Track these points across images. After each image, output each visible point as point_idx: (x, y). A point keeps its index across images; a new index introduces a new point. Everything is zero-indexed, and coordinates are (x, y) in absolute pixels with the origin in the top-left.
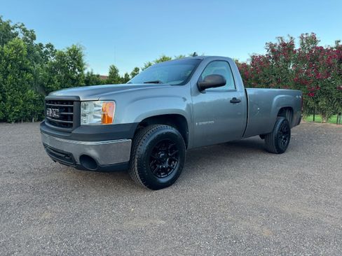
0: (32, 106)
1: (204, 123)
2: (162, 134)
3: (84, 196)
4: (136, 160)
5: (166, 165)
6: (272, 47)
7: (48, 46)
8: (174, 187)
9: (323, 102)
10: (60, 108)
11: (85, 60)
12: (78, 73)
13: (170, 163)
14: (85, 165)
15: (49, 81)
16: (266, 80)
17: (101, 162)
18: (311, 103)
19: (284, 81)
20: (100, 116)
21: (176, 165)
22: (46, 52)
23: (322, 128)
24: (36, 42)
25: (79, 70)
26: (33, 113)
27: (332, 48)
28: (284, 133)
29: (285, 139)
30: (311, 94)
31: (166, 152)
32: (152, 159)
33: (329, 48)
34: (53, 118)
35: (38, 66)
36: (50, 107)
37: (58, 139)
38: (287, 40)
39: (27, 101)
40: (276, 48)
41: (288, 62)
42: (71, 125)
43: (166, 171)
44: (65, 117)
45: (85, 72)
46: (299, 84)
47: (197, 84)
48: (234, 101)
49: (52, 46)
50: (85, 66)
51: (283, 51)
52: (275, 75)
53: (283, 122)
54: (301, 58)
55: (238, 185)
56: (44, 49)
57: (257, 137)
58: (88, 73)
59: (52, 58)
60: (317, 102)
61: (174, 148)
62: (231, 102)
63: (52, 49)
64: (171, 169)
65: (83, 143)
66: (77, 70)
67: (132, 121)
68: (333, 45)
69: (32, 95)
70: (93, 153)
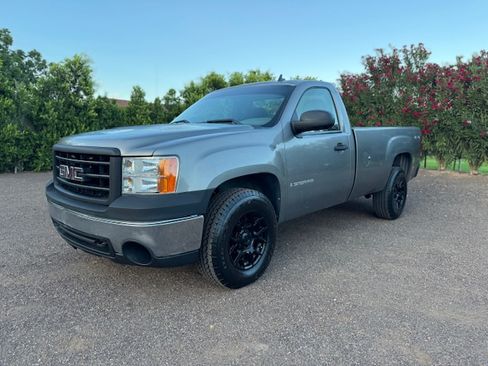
0: (14, 150)
1: (301, 183)
2: (246, 203)
3: (129, 305)
4: (210, 246)
5: (250, 250)
6: (370, 62)
7: (32, 54)
8: (261, 282)
9: (441, 142)
10: (85, 166)
11: (94, 77)
12: (85, 97)
13: (255, 246)
14: (130, 257)
15: (40, 110)
16: (364, 110)
17: (158, 253)
18: (426, 144)
19: (388, 113)
20: (156, 180)
21: (264, 249)
22: (30, 64)
23: (441, 178)
24: (12, 48)
25: (86, 94)
26: (15, 160)
27: (451, 67)
28: (399, 190)
29: (400, 198)
30: (426, 131)
31: (251, 230)
32: (232, 243)
33: (448, 66)
34: (72, 181)
35: (20, 87)
36: (64, 163)
37: (85, 216)
38: (389, 53)
39: (6, 142)
40: (376, 65)
41: (392, 85)
42: (106, 194)
43: (250, 259)
44: (94, 181)
45: (95, 96)
46: (410, 116)
47: (291, 124)
48: (339, 148)
49: (39, 55)
50: (94, 88)
51: (385, 69)
52: (375, 103)
53: (398, 175)
54: (411, 79)
55: (353, 275)
56: (26, 60)
57: (363, 198)
58: (99, 97)
59: (39, 73)
60: (433, 142)
61: (262, 223)
62: (336, 150)
63: (38, 59)
64: (257, 254)
65: (129, 224)
66: (82, 93)
67: (204, 187)
68: (454, 62)
69: (13, 131)
70: (145, 239)
